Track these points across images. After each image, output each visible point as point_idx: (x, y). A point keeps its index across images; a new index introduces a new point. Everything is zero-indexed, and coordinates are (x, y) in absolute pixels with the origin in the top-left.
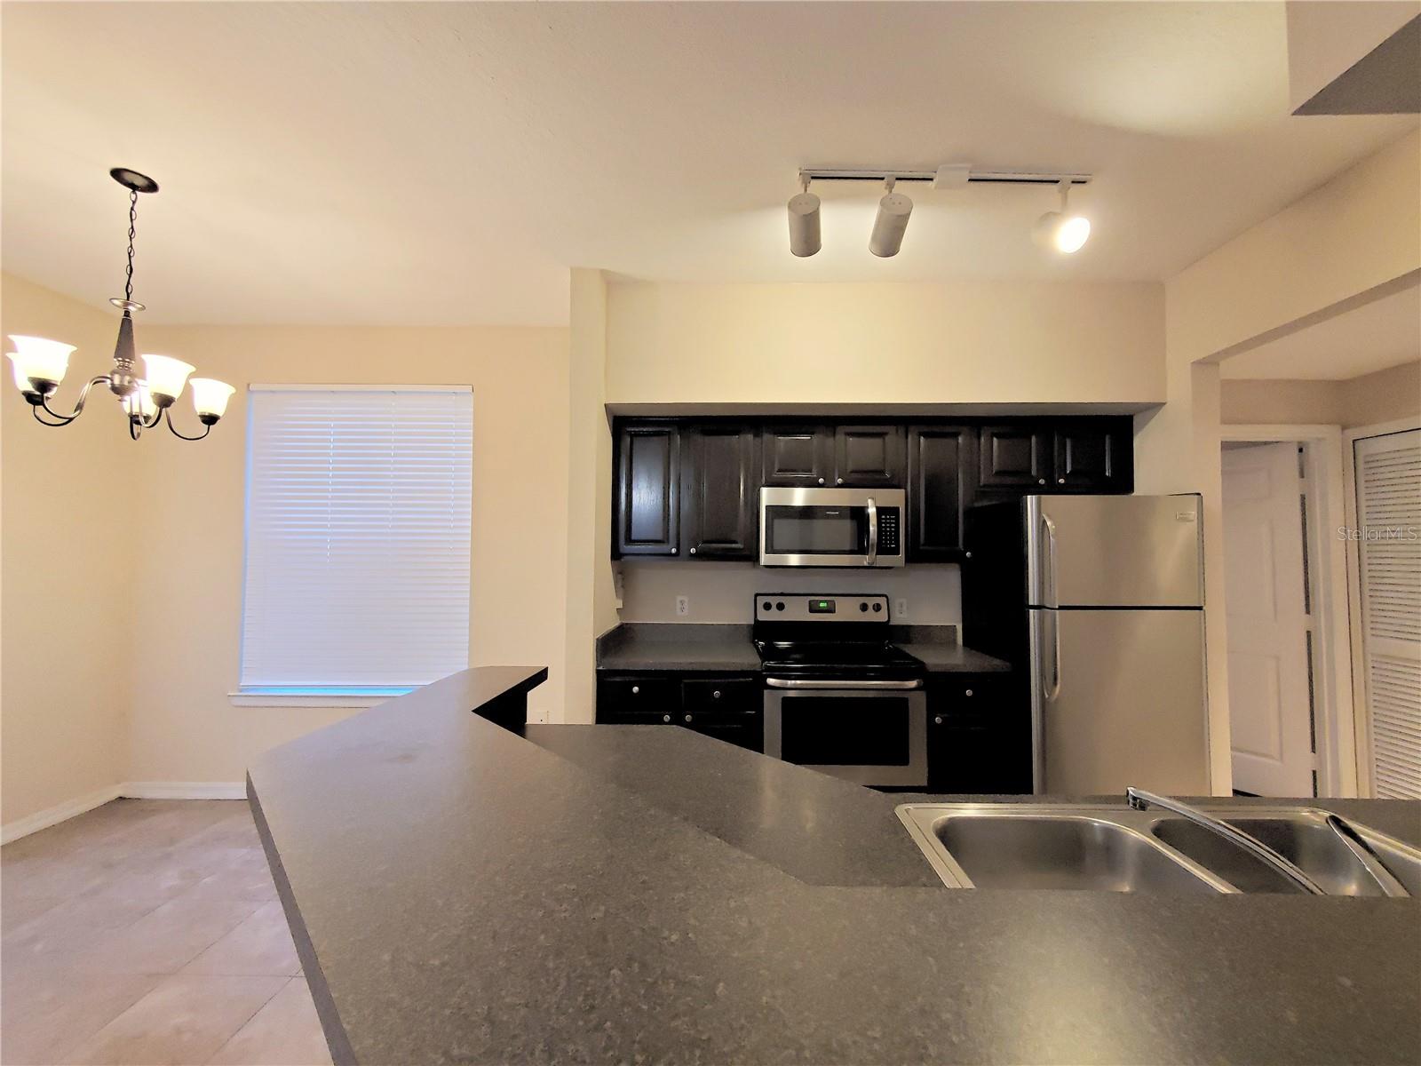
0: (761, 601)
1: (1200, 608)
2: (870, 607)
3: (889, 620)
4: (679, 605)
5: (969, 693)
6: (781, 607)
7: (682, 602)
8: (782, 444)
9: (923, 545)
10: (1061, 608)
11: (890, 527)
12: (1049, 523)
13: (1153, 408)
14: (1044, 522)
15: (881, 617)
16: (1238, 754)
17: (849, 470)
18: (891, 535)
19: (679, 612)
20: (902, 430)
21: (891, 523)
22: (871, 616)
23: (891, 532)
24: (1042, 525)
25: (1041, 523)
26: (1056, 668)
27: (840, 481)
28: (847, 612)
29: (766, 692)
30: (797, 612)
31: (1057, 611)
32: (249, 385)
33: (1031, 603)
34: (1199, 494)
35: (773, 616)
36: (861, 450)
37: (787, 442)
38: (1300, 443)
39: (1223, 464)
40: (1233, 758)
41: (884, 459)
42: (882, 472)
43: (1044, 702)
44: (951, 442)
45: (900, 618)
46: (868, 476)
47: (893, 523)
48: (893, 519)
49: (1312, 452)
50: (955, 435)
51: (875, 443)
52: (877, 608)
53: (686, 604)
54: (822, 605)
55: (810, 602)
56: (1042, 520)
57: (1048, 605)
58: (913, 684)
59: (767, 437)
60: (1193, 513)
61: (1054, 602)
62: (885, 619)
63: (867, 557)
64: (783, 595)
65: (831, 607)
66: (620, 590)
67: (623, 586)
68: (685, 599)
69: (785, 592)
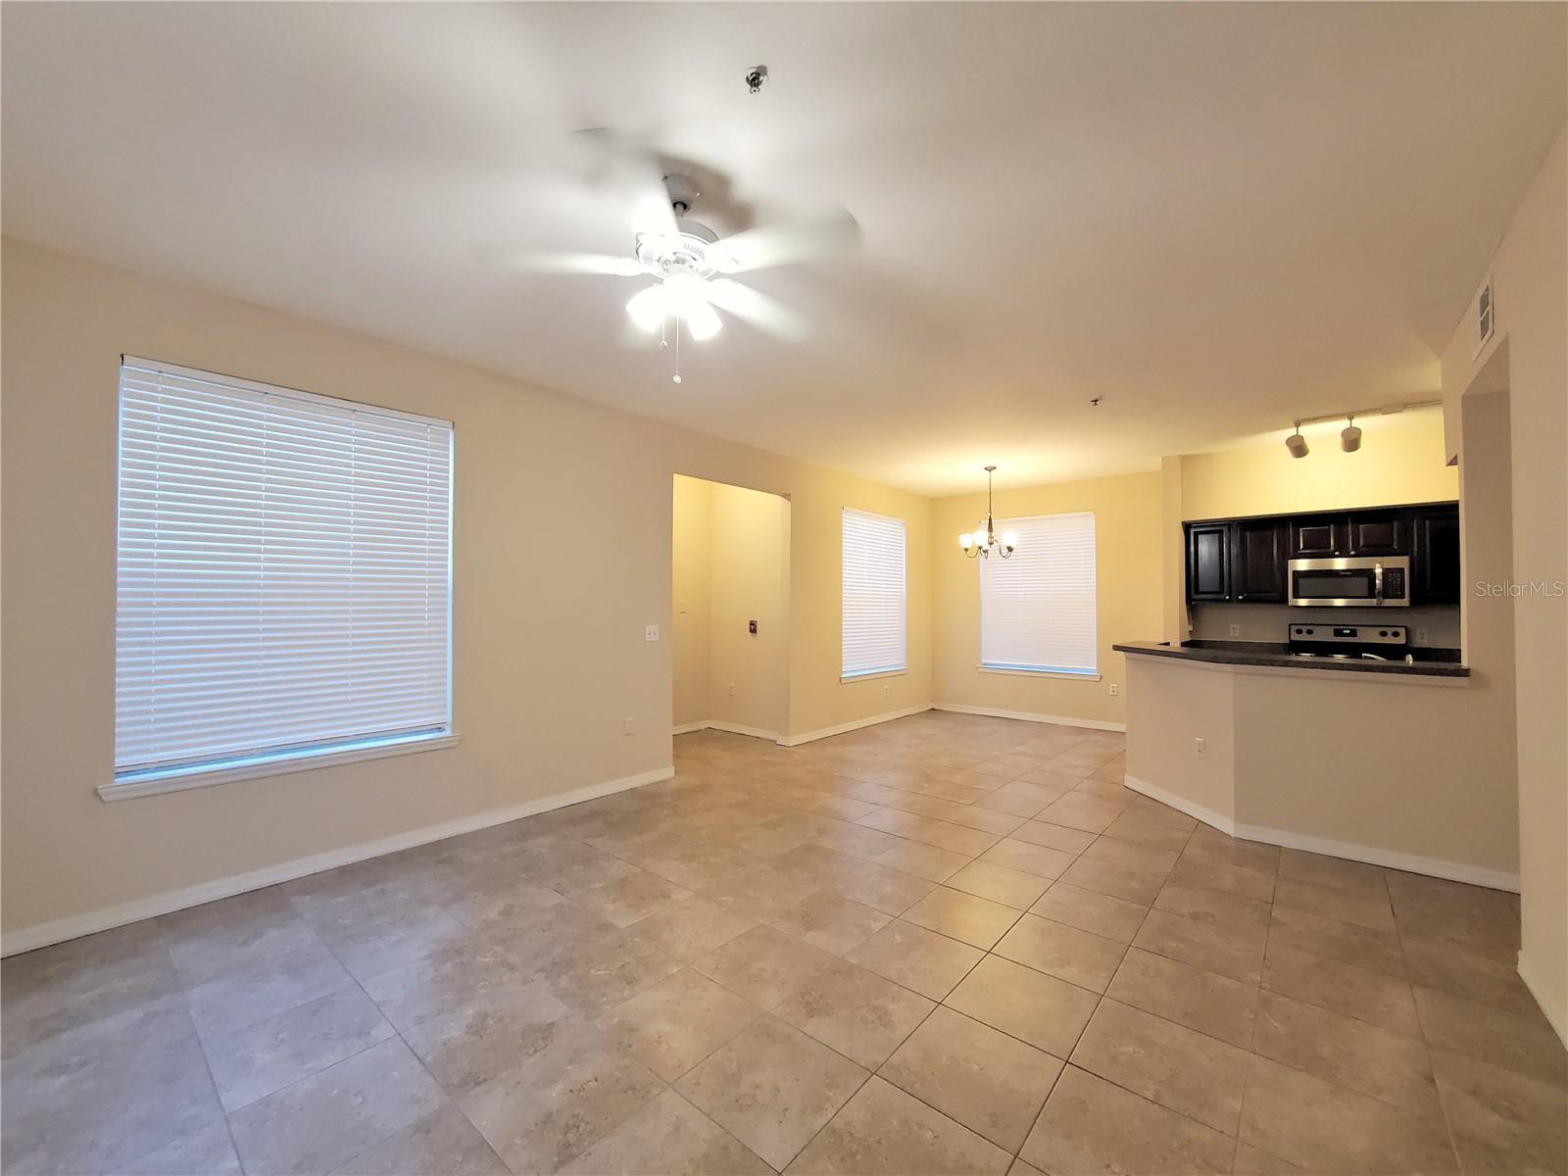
0: (1295, 628)
2: (1390, 634)
3: (1410, 643)
4: (1232, 631)
6: (1311, 632)
7: (1234, 629)
8: (1306, 532)
9: (1430, 592)
11: (1396, 581)
15: (1401, 641)
17: (1361, 546)
18: (1397, 586)
19: (1232, 634)
20: (1408, 517)
21: (1396, 578)
22: (1390, 640)
23: (1396, 583)
27: (1353, 553)
28: (1368, 636)
30: (1324, 636)
35: (1302, 637)
36: (1371, 532)
37: (1309, 531)
42: (1390, 545)
45: (1421, 643)
46: (1377, 549)
47: (1398, 578)
48: (1398, 576)
51: (1384, 527)
52: (1397, 635)
53: (1237, 629)
54: (1346, 632)
55: (1335, 629)
59: (1293, 529)
62: (1404, 642)
63: (1375, 600)
64: (1312, 624)
65: (1353, 633)
66: (1191, 621)
67: (1193, 619)
68: (1237, 626)
69: (1314, 622)
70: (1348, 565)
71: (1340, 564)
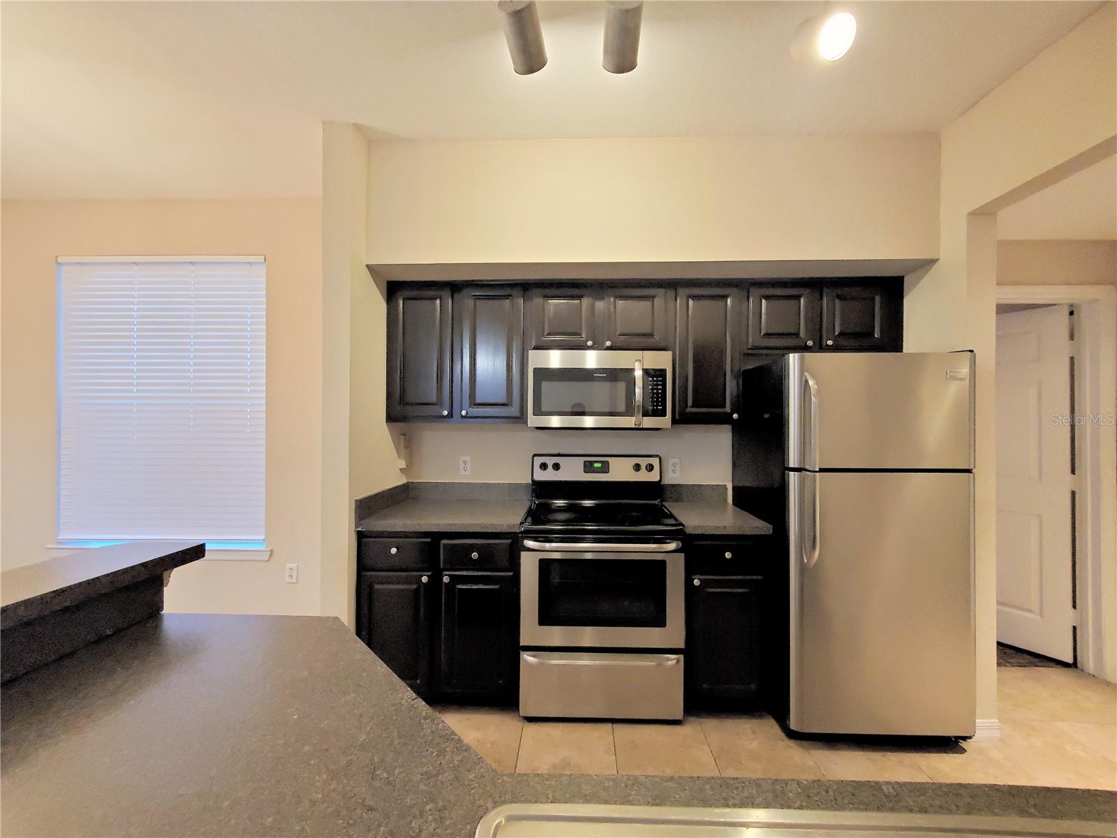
0: (538, 461)
1: (969, 471)
2: (643, 467)
3: (660, 480)
4: (462, 465)
5: (728, 555)
6: (556, 467)
7: (465, 462)
8: (552, 307)
9: (692, 407)
10: (822, 470)
11: (657, 389)
12: (811, 383)
13: (925, 265)
14: (807, 381)
15: (654, 477)
16: (1006, 609)
17: (618, 333)
18: (658, 398)
19: (462, 472)
20: (671, 293)
21: (657, 385)
22: (644, 476)
23: (657, 393)
24: (805, 386)
25: (803, 382)
26: (815, 533)
27: (608, 343)
28: (621, 472)
29: (523, 554)
30: (572, 472)
31: (817, 474)
32: (57, 257)
33: (791, 465)
34: (972, 351)
35: (549, 476)
36: (629, 312)
37: (556, 305)
38: (1072, 305)
39: (998, 328)
40: (998, 611)
41: (653, 322)
42: (651, 335)
43: (803, 568)
44: (720, 303)
45: (670, 479)
46: (636, 339)
47: (659, 385)
48: (660, 381)
49: (1084, 314)
50: (725, 297)
51: (644, 305)
52: (650, 468)
53: (468, 465)
54: (597, 465)
55: (585, 462)
56: (804, 378)
57: (808, 467)
58: (672, 546)
59: (538, 301)
60: (965, 370)
61: (815, 464)
62: (657, 479)
63: (633, 419)
64: (559, 455)
65: (605, 468)
66: (403, 451)
67: (407, 447)
68: (468, 459)
69: (561, 452)
70: (599, 360)
71: (591, 359)
